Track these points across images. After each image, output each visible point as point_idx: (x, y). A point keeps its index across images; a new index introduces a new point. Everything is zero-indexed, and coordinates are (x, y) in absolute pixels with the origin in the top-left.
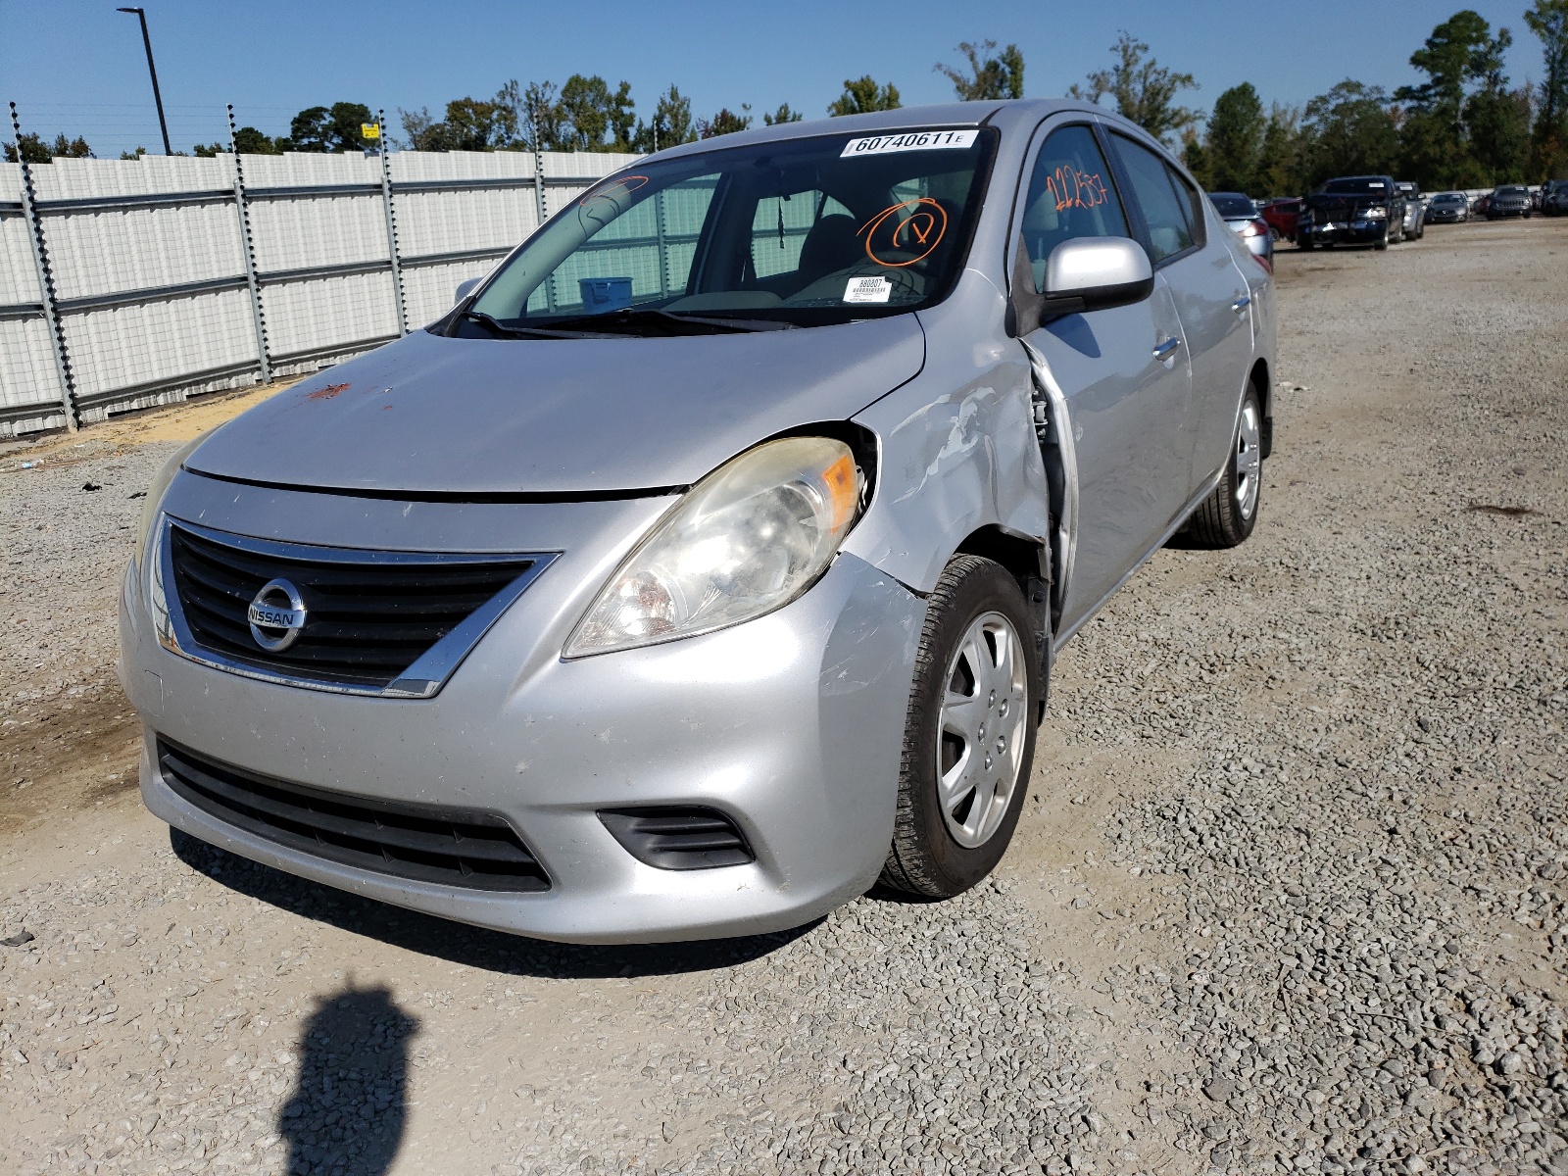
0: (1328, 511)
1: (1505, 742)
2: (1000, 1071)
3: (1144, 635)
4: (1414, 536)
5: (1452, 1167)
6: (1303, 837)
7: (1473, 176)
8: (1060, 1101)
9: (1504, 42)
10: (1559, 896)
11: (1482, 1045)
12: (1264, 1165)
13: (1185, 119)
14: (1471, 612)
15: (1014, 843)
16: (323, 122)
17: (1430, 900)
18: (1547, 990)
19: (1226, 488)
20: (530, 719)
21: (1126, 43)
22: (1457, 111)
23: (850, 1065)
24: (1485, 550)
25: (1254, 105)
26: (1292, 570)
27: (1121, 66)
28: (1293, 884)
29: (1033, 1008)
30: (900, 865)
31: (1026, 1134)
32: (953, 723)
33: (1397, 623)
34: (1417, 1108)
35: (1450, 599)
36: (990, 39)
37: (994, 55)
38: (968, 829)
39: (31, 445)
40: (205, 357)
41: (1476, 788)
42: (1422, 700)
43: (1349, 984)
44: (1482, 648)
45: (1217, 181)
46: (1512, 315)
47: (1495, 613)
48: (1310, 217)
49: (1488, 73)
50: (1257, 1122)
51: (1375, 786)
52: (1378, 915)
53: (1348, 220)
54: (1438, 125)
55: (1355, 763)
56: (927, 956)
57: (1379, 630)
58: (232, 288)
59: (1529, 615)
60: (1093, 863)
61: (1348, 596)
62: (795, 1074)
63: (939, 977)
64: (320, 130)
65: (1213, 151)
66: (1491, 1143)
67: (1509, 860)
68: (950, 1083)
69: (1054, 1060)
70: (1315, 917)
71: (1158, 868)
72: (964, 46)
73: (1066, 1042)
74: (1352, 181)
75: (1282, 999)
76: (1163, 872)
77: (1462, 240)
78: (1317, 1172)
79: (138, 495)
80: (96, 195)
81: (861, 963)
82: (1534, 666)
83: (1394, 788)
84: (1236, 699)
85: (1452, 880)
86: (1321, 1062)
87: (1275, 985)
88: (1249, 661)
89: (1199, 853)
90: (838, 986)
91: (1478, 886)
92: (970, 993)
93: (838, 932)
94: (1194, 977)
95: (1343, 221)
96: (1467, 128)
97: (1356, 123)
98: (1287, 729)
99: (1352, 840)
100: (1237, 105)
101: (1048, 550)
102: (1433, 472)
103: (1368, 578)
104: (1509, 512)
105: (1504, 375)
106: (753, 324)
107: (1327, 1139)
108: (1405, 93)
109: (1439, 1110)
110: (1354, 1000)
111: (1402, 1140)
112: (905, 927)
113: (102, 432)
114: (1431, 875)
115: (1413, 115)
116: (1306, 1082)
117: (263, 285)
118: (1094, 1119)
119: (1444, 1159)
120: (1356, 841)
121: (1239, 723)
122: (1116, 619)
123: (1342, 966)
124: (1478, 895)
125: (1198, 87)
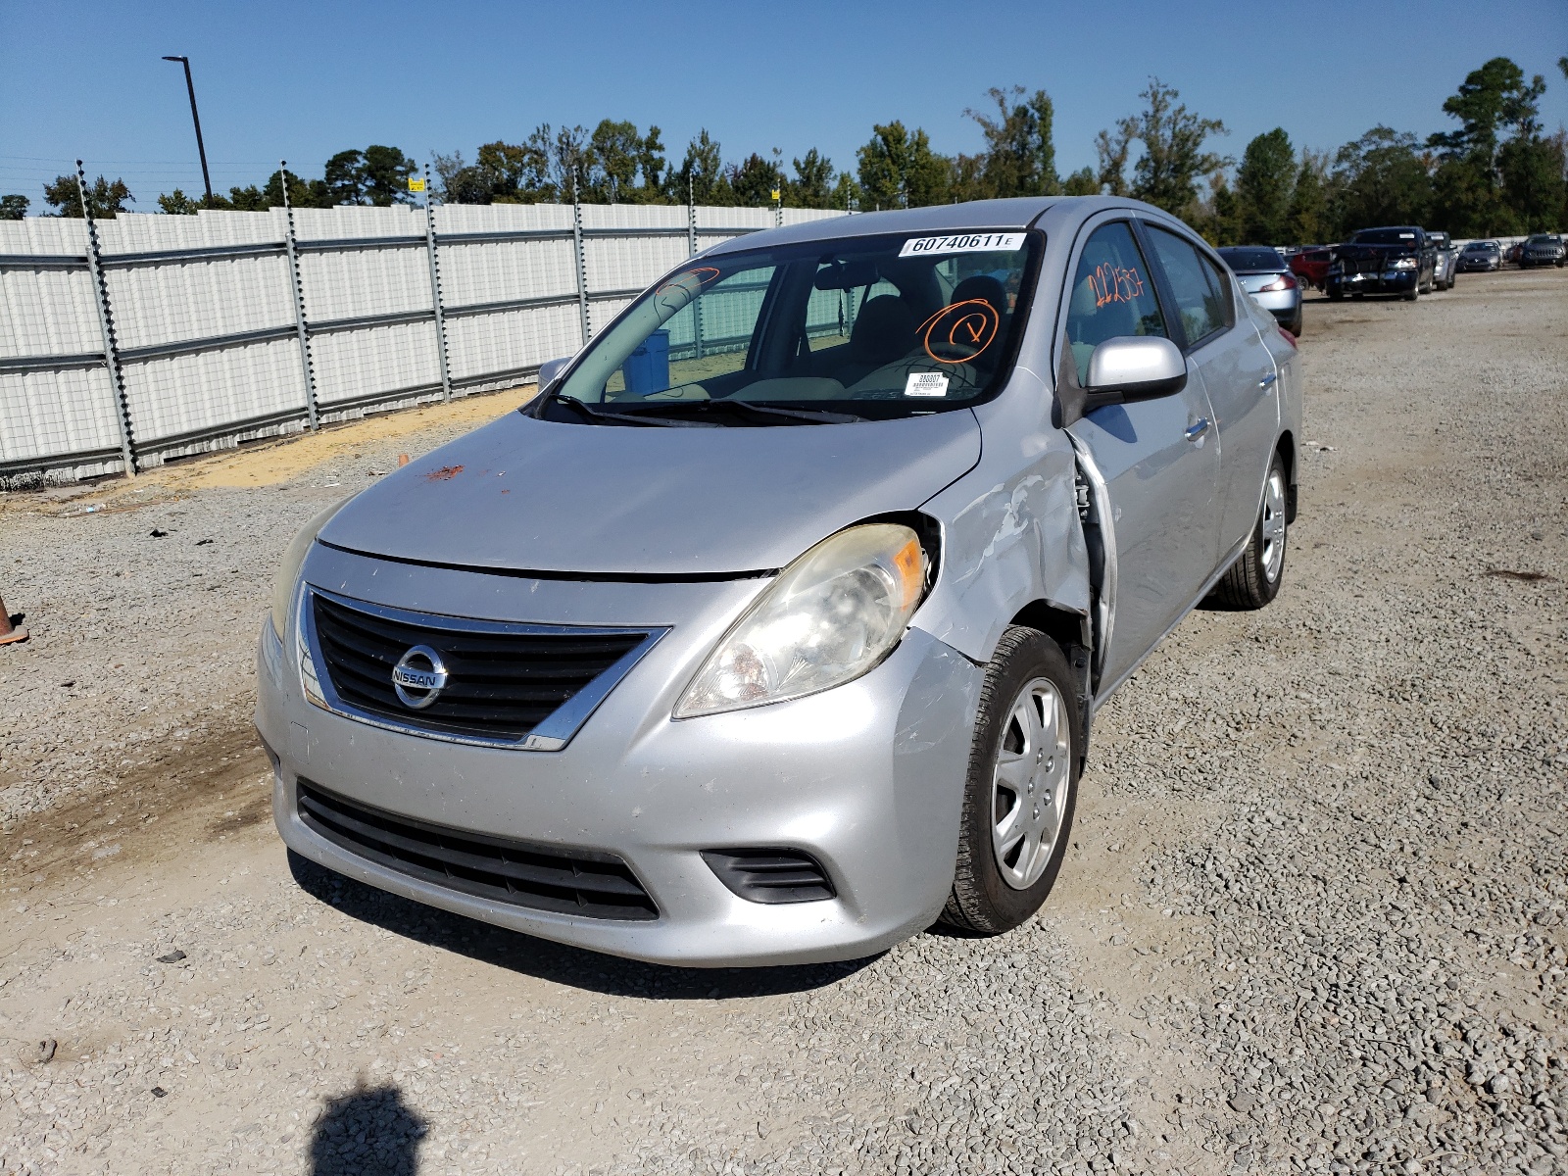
0: (1351, 574)
1: (1510, 800)
2: (1050, 1084)
3: (1174, 694)
4: (1432, 600)
5: (1444, 1169)
6: (1320, 883)
7: (1506, 223)
8: (1103, 1110)
9: (1538, 89)
10: (1551, 941)
11: (1475, 1068)
12: (1281, 1165)
13: (1215, 165)
14: (1484, 675)
15: (1057, 886)
16: (357, 165)
17: (1434, 942)
18: (1536, 1023)
19: (1252, 554)
20: (645, 770)
21: (1155, 88)
22: (1490, 158)
23: (918, 1077)
24: (1500, 615)
25: (1286, 152)
26: (1315, 632)
27: (1151, 111)
28: (1310, 925)
29: (1078, 1030)
30: (958, 903)
31: (1074, 1136)
32: (1007, 778)
33: (1413, 685)
34: (1415, 1121)
35: (1464, 662)
36: (1021, 85)
37: (1023, 101)
38: (1017, 873)
39: (92, 489)
40: (256, 404)
41: (1481, 842)
42: (1434, 759)
43: (1358, 1015)
44: (1493, 710)
45: (1247, 226)
46: (1538, 372)
47: (1507, 677)
48: (1340, 268)
49: (1522, 120)
50: (1274, 1130)
51: (1387, 839)
52: (1386, 955)
53: (1378, 271)
54: (1471, 172)
55: (1370, 817)
56: (982, 985)
57: (1396, 691)
58: (282, 338)
59: (1538, 679)
60: (1129, 905)
61: (1367, 659)
62: (869, 1084)
63: (993, 1003)
64: (353, 172)
65: (1243, 197)
66: (1479, 1150)
67: (1507, 907)
68: (1006, 1093)
69: (1097, 1075)
70: (1329, 956)
71: (1188, 910)
72: (994, 92)
73: (1107, 1060)
74: (1382, 232)
75: (1299, 1026)
76: (1192, 913)
77: (1494, 291)
78: (1327, 1171)
79: (204, 542)
80: (157, 248)
81: (923, 990)
82: (1541, 728)
83: (1405, 841)
84: (1260, 756)
85: (1455, 925)
86: (1332, 1080)
87: (1293, 1014)
88: (1273, 720)
89: (1225, 897)
90: (903, 1009)
91: (1478, 930)
92: (1021, 1017)
93: (901, 962)
94: (1220, 1006)
95: (1373, 272)
96: (1500, 175)
97: (1388, 169)
98: (1307, 784)
99: (1365, 887)
100: (1268, 151)
101: (1089, 621)
102: (1453, 536)
103: (1388, 641)
104: (1525, 577)
105: (1528, 437)
106: (825, 415)
107: (1336, 1145)
108: (1437, 139)
109: (1435, 1122)
110: (1363, 1028)
111: (1401, 1147)
112: (961, 959)
113: (159, 477)
114: (1436, 920)
115: (1446, 161)
116: (1318, 1097)
117: (313, 334)
118: (1132, 1124)
119: (1438, 1163)
120: (1369, 888)
121: (1262, 778)
122: (1148, 678)
123: (1352, 999)
124: (1478, 938)
125: (1228, 133)
